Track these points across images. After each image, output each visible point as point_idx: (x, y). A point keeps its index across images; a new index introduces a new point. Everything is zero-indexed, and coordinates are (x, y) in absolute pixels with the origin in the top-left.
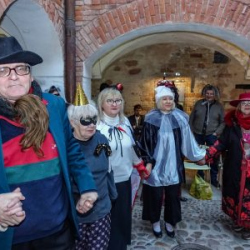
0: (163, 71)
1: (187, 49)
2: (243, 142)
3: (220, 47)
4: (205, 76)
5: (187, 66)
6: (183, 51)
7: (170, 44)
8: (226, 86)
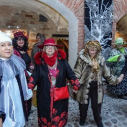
0: (8, 24)
1: (23, 12)
2: (50, 76)
3: (43, 12)
4: (35, 29)
5: (23, 22)
6: (20, 12)
7: (11, 7)
8: (47, 35)
